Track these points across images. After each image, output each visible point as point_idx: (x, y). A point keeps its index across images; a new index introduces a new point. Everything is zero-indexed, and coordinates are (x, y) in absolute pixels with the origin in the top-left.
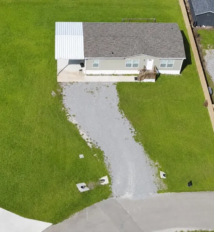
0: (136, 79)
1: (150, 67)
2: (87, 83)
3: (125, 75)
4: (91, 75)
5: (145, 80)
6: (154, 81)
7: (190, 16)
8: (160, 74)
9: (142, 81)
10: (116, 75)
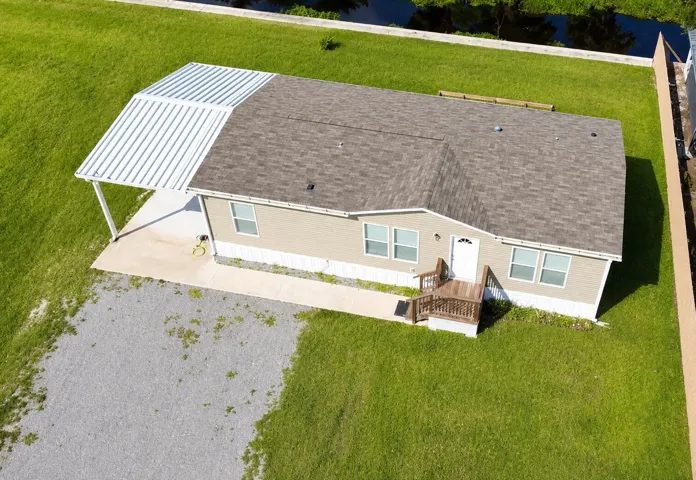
0: (401, 309)
1: (466, 270)
2: (196, 293)
3: (369, 285)
4: (238, 262)
5: (435, 323)
6: (470, 330)
7: (684, 122)
8: (508, 305)
9: (420, 324)
10: (332, 280)
